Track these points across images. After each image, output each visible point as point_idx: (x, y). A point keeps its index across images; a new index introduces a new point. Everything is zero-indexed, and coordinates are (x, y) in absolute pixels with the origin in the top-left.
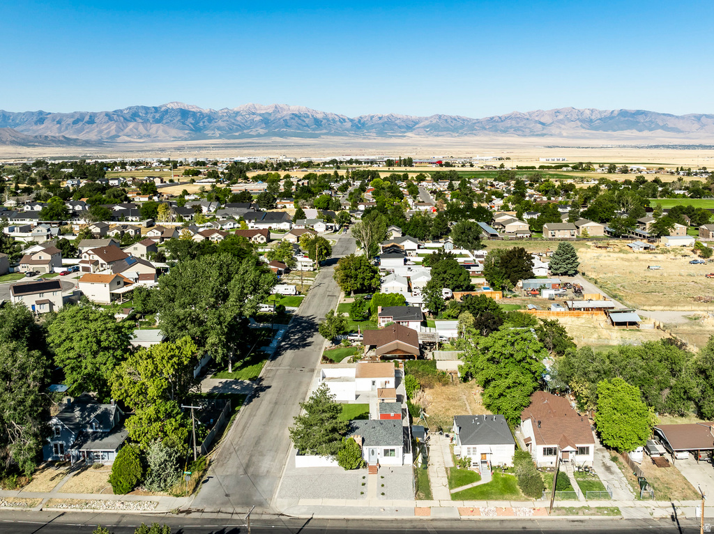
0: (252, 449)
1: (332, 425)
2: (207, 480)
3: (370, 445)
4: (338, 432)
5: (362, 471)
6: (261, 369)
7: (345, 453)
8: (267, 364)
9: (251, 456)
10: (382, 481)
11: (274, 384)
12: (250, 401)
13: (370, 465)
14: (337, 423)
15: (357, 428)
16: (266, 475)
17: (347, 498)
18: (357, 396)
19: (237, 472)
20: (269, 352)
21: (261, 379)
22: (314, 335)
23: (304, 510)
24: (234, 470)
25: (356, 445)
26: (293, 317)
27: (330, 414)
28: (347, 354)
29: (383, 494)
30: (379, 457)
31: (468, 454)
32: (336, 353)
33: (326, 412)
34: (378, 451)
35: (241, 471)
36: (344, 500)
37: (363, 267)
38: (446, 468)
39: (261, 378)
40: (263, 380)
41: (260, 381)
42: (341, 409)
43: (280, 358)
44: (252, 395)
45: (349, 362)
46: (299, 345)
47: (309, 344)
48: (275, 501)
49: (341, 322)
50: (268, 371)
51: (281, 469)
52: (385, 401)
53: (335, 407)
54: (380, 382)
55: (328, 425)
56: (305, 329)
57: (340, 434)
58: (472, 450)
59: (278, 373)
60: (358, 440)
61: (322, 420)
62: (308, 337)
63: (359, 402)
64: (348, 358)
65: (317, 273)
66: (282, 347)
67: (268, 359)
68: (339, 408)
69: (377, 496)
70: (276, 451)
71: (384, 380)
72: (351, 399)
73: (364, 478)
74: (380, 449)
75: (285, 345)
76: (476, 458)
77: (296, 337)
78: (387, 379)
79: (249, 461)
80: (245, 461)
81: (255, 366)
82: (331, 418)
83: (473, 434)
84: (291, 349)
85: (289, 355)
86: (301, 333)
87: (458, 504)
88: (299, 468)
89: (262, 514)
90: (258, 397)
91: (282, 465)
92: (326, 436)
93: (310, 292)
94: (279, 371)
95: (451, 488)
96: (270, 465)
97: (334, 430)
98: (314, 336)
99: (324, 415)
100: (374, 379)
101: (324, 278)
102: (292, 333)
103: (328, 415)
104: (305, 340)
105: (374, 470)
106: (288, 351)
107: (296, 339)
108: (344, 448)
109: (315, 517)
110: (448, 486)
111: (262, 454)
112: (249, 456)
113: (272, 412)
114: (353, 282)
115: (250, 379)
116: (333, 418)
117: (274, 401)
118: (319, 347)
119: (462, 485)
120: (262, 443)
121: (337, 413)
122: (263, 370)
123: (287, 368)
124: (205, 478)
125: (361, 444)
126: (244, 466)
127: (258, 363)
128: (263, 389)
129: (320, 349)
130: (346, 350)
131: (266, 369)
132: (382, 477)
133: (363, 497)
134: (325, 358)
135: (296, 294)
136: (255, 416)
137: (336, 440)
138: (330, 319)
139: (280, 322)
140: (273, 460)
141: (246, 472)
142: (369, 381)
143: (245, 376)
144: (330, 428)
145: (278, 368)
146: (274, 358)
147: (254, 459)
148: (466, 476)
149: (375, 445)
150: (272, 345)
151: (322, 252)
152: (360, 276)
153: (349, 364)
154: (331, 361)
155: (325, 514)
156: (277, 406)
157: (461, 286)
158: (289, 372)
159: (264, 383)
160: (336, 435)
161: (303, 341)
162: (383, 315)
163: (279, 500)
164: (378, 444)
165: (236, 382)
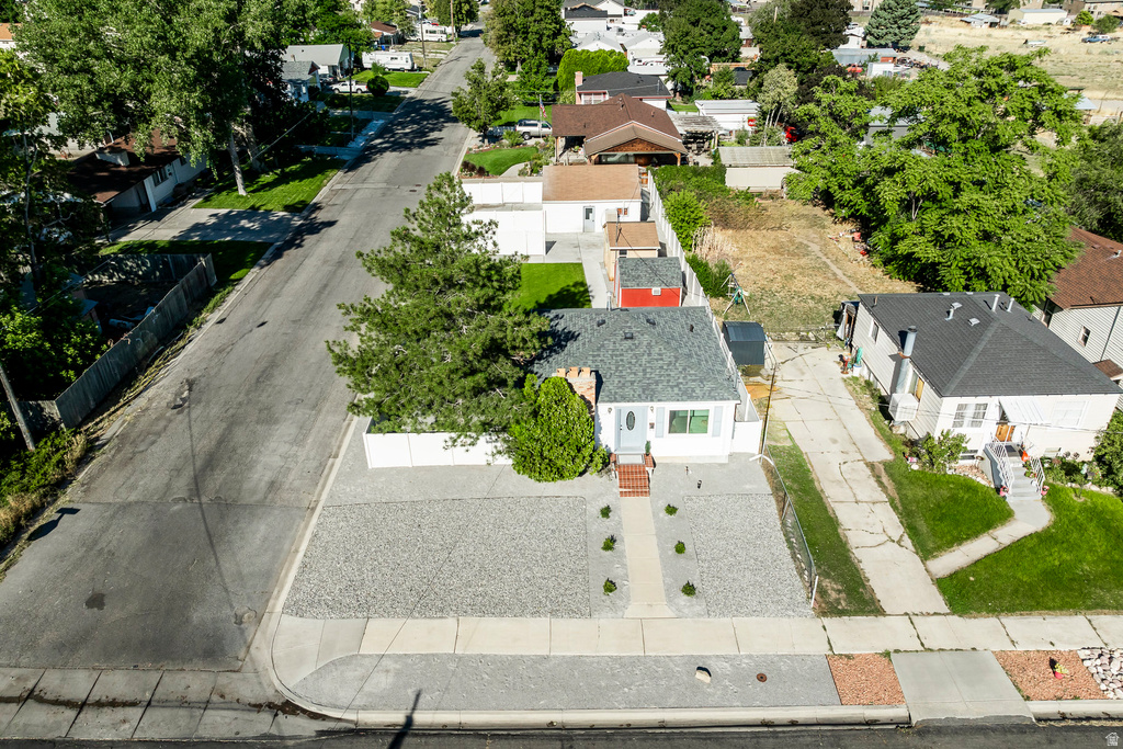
0: (242, 397)
1: (484, 335)
2: (53, 525)
3: (624, 399)
4: (508, 356)
5: (594, 488)
6: (320, 188)
7: (538, 433)
8: (336, 180)
9: (233, 423)
10: (677, 529)
11: (343, 220)
12: (278, 255)
13: (622, 460)
14: (502, 325)
15: (571, 336)
16: (261, 504)
17: (554, 613)
18: (549, 246)
19: (168, 486)
20: (346, 158)
21: (317, 207)
22: (444, 127)
23: (382, 682)
24: (160, 479)
25: (576, 404)
26: (405, 102)
27: (478, 292)
28: (517, 160)
29: (689, 590)
30: (650, 435)
31: (955, 425)
32: (491, 157)
33: (462, 286)
34: (652, 418)
35: (182, 485)
36: (539, 624)
37: (538, 10)
38: (871, 466)
39: (315, 204)
40: (320, 208)
41: (313, 212)
42: (517, 276)
43: (366, 168)
44: (286, 242)
45: (522, 173)
46: (411, 143)
47: (433, 143)
48: (273, 625)
49: (502, 89)
50: (335, 193)
51: (320, 470)
52: (630, 255)
53: (496, 268)
54: (604, 209)
55: (473, 335)
56: (425, 117)
57: (515, 364)
58: (969, 412)
59: (357, 196)
60: (583, 383)
61: (449, 316)
62: (432, 130)
63: (556, 257)
64: (521, 166)
65: (453, 45)
66: (375, 147)
67: (339, 169)
68: (509, 270)
69: (670, 600)
70: (316, 407)
71: (613, 205)
72: (536, 252)
73: (606, 512)
74: (655, 412)
75: (381, 143)
76: (980, 437)
77: (407, 131)
78: (621, 204)
79: (221, 441)
80: (204, 445)
81: (306, 181)
82: (480, 308)
83: (972, 360)
84: (394, 150)
85: (388, 161)
86: (418, 124)
87: (986, 633)
88: (380, 472)
89: (207, 705)
90: (299, 246)
91: (327, 453)
92: (466, 375)
93: (439, 68)
94: (361, 192)
95: (926, 552)
96: (285, 457)
97: (495, 349)
98: (445, 130)
99: (452, 297)
100: (588, 204)
101: (467, 51)
102: (400, 124)
103: (467, 298)
104: (424, 134)
105: (636, 480)
106: (388, 154)
107: (406, 134)
108: (535, 414)
109: (421, 718)
110: (907, 542)
111: (269, 418)
112: (224, 425)
113: (326, 286)
114: (520, 41)
115: (287, 208)
116: (489, 306)
117: (336, 257)
118: (454, 148)
119: (959, 540)
120: (279, 379)
121: (503, 290)
122: (324, 191)
123: (380, 185)
124: (50, 514)
125: (590, 396)
126: (199, 463)
127: (313, 176)
128: (314, 228)
129: (458, 151)
130: (514, 152)
131: (331, 189)
132: (671, 510)
133: (614, 608)
134: (466, 165)
135: (412, 70)
136: (277, 295)
137: (502, 383)
138: (476, 83)
139: (378, 109)
140: (298, 441)
141: (196, 488)
142: (575, 209)
143: (277, 200)
144: (477, 348)
145: (359, 186)
146: (354, 165)
147: (240, 435)
148: (954, 499)
149: (640, 399)
150: (352, 145)
151: (461, 9)
152: (534, 28)
153: (522, 178)
154: (482, 172)
155: (470, 707)
156: (341, 271)
157: (725, 54)
158: (384, 195)
159: (321, 216)
160: (503, 368)
161: (421, 137)
162: (587, 88)
163: (290, 621)
164: (649, 394)
165: (252, 212)
